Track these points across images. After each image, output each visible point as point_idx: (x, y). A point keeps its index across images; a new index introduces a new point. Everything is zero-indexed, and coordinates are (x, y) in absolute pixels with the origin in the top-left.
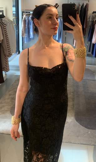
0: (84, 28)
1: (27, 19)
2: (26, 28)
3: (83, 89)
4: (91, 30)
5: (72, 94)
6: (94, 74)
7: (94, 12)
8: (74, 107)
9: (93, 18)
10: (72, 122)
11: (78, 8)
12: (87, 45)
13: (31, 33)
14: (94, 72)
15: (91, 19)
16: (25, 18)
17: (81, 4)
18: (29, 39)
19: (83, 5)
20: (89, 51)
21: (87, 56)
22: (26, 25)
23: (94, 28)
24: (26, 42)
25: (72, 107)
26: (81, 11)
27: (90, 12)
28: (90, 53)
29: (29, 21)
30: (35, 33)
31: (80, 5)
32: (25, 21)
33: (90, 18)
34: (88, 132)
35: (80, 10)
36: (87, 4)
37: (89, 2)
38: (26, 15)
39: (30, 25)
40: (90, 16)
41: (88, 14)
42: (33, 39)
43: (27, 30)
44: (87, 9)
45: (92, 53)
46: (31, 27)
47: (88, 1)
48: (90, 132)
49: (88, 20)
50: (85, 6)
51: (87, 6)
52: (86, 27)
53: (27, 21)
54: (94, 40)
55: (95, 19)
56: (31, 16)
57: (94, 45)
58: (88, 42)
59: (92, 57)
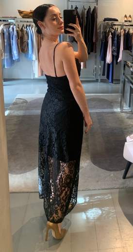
1: (6, 30)
2: (6, 44)
3: (99, 126)
4: (103, 44)
6: (112, 104)
7: (105, 20)
8: (88, 148)
9: (105, 28)
10: (88, 166)
11: (83, 13)
12: (100, 67)
13: (15, 52)
14: (111, 102)
15: (102, 29)
16: (3, 30)
18: (11, 61)
19: (89, 9)
20: (103, 74)
21: (101, 82)
22: (6, 40)
23: (108, 42)
25: (87, 149)
26: (87, 18)
27: (100, 19)
28: (105, 77)
29: (9, 34)
30: (21, 52)
31: (85, 9)
32: (4, 34)
33: (100, 28)
34: (110, 175)
35: (86, 16)
36: (95, 7)
37: (97, 4)
38: (5, 25)
39: (11, 40)
40: (101, 25)
41: (98, 23)
42: (18, 60)
43: (7, 49)
44: (95, 14)
45: (108, 77)
46: (14, 42)
48: (112, 175)
49: (98, 31)
50: (92, 10)
51: (95, 10)
52: (97, 40)
53: (6, 34)
54: (109, 59)
55: (108, 30)
56: (11, 26)
57: (109, 65)
58: (101, 62)
59: (108, 83)
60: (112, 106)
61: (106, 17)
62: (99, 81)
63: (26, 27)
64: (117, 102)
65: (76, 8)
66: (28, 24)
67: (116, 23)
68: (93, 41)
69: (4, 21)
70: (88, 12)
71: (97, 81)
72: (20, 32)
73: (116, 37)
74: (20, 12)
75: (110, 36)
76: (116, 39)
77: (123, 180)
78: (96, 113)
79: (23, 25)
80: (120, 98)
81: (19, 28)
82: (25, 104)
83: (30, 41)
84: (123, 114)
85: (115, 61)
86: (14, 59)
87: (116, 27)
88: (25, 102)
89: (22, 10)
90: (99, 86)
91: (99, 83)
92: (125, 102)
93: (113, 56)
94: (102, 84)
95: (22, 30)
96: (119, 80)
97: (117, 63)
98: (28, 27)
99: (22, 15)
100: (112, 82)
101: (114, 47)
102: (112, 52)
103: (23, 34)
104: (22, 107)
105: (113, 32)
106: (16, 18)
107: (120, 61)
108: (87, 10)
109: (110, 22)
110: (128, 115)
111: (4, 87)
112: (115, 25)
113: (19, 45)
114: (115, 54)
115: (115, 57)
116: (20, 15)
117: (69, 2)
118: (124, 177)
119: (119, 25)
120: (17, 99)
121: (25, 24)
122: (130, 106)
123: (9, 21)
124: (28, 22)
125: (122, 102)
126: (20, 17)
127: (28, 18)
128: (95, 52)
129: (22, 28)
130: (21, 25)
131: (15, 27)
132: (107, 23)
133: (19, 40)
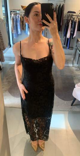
0: (61, 25)
1: (15, 17)
2: (14, 25)
3: (60, 73)
4: (66, 26)
6: (68, 62)
9: (68, 17)
11: (56, 8)
12: (63, 39)
13: (19, 30)
14: (68, 61)
15: (66, 17)
16: (13, 17)
17: (59, 5)
20: (65, 44)
22: (14, 23)
23: (69, 26)
24: (15, 37)
27: (65, 12)
28: (65, 46)
29: (16, 19)
30: (22, 30)
31: (57, 6)
32: (13, 19)
35: (58, 9)
36: (63, 4)
38: (14, 14)
39: (17, 23)
40: (65, 15)
42: (21, 34)
43: (15, 27)
44: (63, 9)
45: (67, 46)
46: (19, 24)
47: (64, 2)
48: (65, 103)
49: (64, 19)
50: (61, 6)
51: (63, 6)
52: (63, 24)
53: (15, 20)
54: (68, 36)
56: (17, 15)
57: (68, 39)
58: (64, 37)
59: (67, 49)
60: (68, 63)
61: (69, 11)
64: (71, 61)
67: (74, 14)
69: (14, 12)
70: (59, 7)
72: (22, 19)
73: (74, 23)
75: (71, 22)
76: (73, 24)
77: (71, 107)
80: (73, 59)
81: (21, 16)
84: (74, 68)
85: (71, 37)
87: (74, 17)
89: (23, 5)
92: (75, 61)
93: (71, 34)
96: (73, 48)
97: (73, 38)
99: (23, 8)
100: (69, 49)
101: (72, 29)
102: (71, 32)
105: (72, 20)
106: (20, 10)
107: (75, 37)
108: (59, 6)
109: (71, 14)
110: (76, 68)
113: (21, 26)
114: (72, 33)
115: (72, 35)
117: (49, 1)
118: (72, 105)
119: (76, 16)
122: (77, 64)
123: (17, 12)
125: (74, 61)
126: (22, 10)
128: (61, 31)
129: (23, 16)
130: (22, 14)
131: (19, 15)
132: (69, 14)
133: (21, 23)
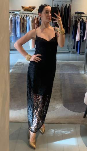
0: (68, 27)
1: (14, 18)
2: (13, 27)
3: (69, 82)
4: (74, 28)
5: (59, 86)
7: (76, 13)
9: (76, 18)
11: (62, 9)
12: (72, 43)
13: (18, 32)
14: (79, 67)
15: (74, 18)
16: (11, 18)
18: (16, 39)
19: (66, 6)
20: (74, 48)
21: (72, 53)
22: (13, 25)
23: (77, 27)
24: (13, 41)
25: (60, 96)
26: (64, 11)
27: (73, 12)
28: (75, 50)
29: (15, 21)
31: (63, 6)
32: (12, 21)
33: (72, 18)
34: (75, 115)
35: (64, 10)
36: (70, 5)
37: (71, 3)
38: (13, 15)
39: (16, 25)
40: (73, 16)
41: (71, 14)
43: (14, 30)
44: (70, 9)
45: (77, 50)
46: (18, 26)
49: (71, 20)
50: (68, 6)
51: (70, 7)
52: (70, 26)
53: (14, 21)
54: (78, 38)
55: (78, 19)
56: (17, 16)
57: (77, 42)
58: (72, 40)
59: (77, 54)
60: (79, 69)
61: (76, 11)
62: (71, 52)
63: (26, 17)
64: (82, 67)
65: (58, 5)
66: (27, 15)
67: (83, 15)
68: (68, 26)
69: (12, 12)
70: (65, 8)
71: (69, 52)
73: (83, 24)
74: (23, 7)
75: (79, 23)
76: (83, 25)
78: (68, 73)
79: (24, 16)
80: (84, 65)
81: (21, 17)
82: (22, 66)
83: (28, 26)
85: (82, 40)
86: (17, 37)
88: (23, 65)
89: (24, 6)
90: (71, 56)
91: (70, 54)
93: (80, 36)
94: (73, 54)
95: (23, 19)
96: (84, 52)
97: (83, 41)
98: (27, 17)
99: (24, 9)
100: (79, 54)
101: (81, 31)
102: (80, 34)
103: (24, 21)
104: (21, 68)
105: (81, 21)
106: (20, 11)
107: (85, 40)
109: (79, 14)
111: (10, 54)
112: (82, 16)
113: (21, 28)
114: (82, 35)
115: (82, 37)
116: (23, 9)
117: (53, 2)
119: (85, 16)
120: (18, 62)
121: (26, 15)
123: (16, 13)
124: (27, 13)
125: (86, 67)
126: (23, 10)
127: (28, 11)
128: (69, 33)
129: (23, 17)
130: (23, 15)
131: (19, 16)
132: (77, 15)
133: (21, 25)
